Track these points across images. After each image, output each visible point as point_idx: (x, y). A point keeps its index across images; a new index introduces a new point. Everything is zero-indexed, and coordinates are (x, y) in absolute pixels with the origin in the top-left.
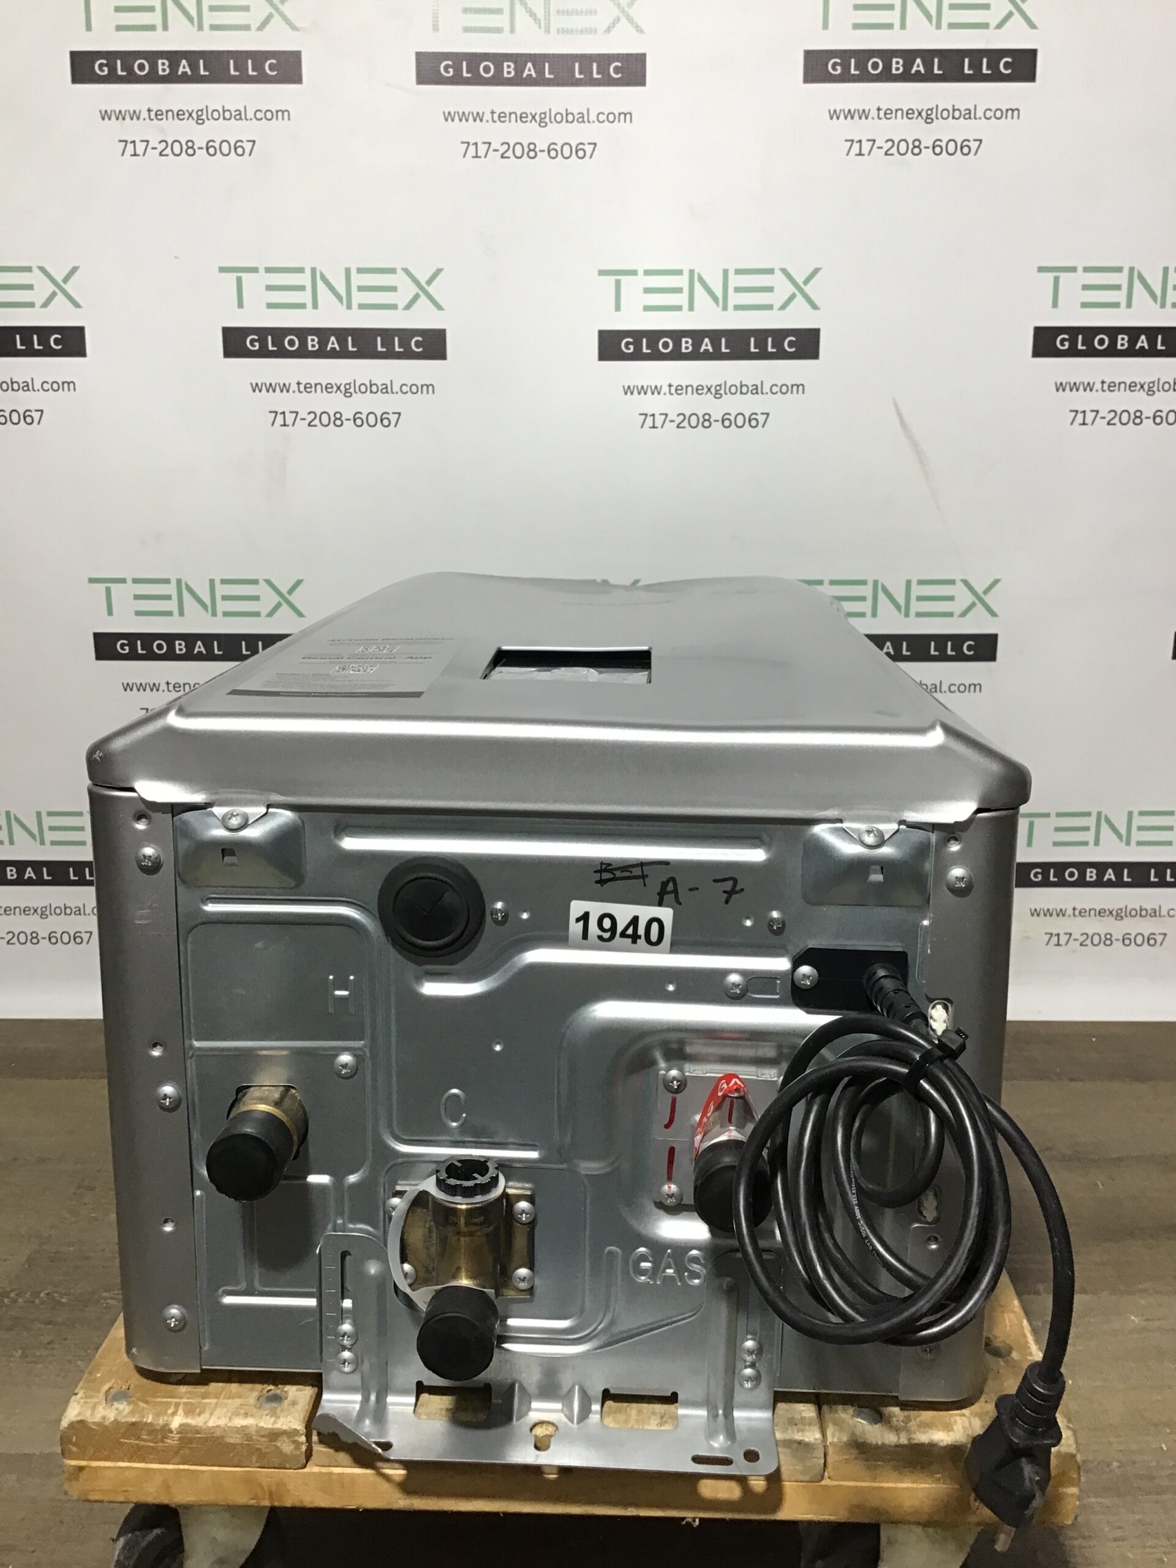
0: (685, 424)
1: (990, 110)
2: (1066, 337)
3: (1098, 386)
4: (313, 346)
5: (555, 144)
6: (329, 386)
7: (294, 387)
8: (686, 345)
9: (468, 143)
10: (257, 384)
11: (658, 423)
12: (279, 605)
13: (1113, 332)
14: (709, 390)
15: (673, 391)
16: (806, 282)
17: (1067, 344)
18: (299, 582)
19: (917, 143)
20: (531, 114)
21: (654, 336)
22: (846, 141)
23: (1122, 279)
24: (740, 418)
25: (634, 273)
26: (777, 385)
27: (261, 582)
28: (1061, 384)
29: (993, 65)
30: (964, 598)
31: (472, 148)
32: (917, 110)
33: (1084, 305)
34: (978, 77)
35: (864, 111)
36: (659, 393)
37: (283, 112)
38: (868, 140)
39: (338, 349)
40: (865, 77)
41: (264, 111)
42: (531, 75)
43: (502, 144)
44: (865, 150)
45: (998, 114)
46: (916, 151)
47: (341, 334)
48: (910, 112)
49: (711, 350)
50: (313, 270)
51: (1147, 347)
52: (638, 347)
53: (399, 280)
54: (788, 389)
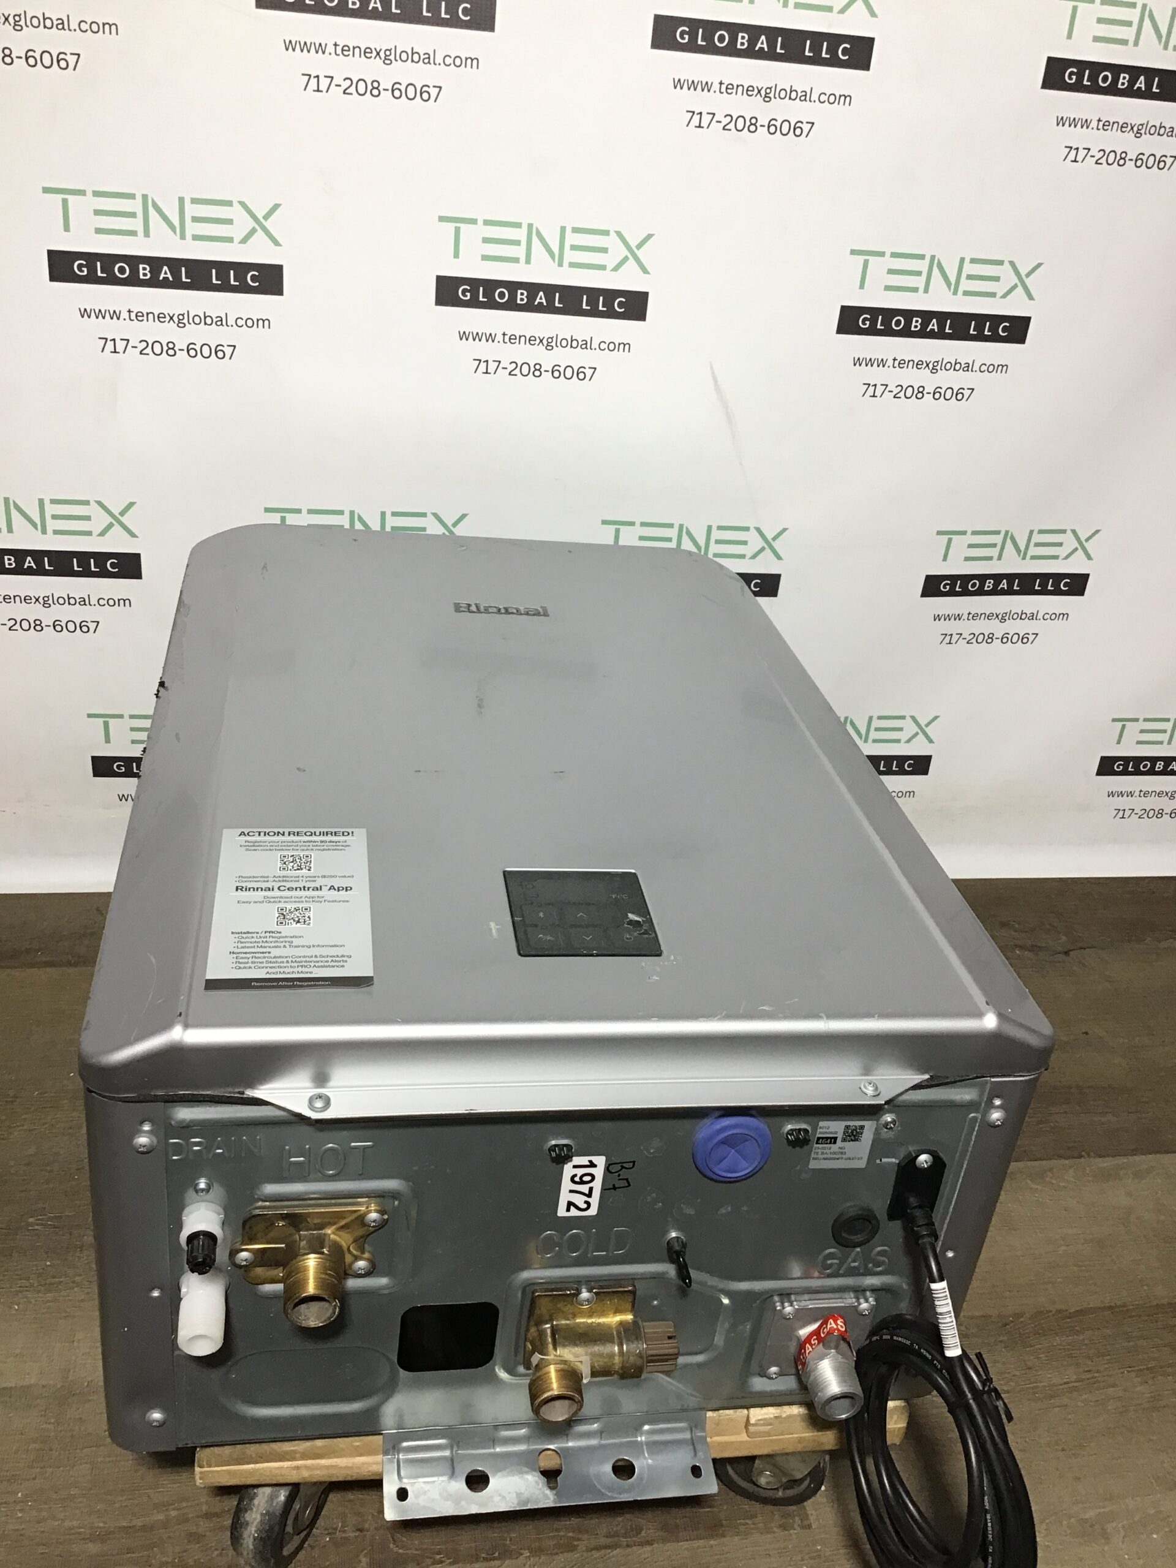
0: (517, 371)
1: (825, 94)
2: (869, 317)
3: (890, 362)
4: (145, 275)
5: (400, 84)
6: (161, 315)
7: (125, 315)
8: (522, 297)
9: (310, 76)
10: (85, 310)
11: (491, 369)
12: (111, 526)
13: (908, 314)
14: (541, 341)
15: (507, 339)
16: (639, 247)
17: (868, 323)
18: (131, 504)
19: (753, 121)
20: (375, 49)
21: (490, 285)
22: (687, 111)
23: (923, 266)
24: (569, 371)
25: (474, 221)
26: (605, 343)
27: (92, 502)
28: (859, 359)
29: (832, 50)
30: (756, 543)
31: (313, 82)
32: (757, 88)
33: (888, 288)
34: (816, 60)
35: (707, 83)
36: (493, 341)
37: (110, 26)
38: (708, 113)
39: (171, 279)
40: (710, 49)
41: (89, 24)
42: (377, 8)
43: (345, 80)
44: (704, 123)
45: (832, 99)
46: (752, 128)
47: (174, 264)
48: (751, 89)
49: (545, 304)
50: (145, 197)
51: (936, 330)
52: (474, 295)
53: (235, 212)
54: (614, 347)
